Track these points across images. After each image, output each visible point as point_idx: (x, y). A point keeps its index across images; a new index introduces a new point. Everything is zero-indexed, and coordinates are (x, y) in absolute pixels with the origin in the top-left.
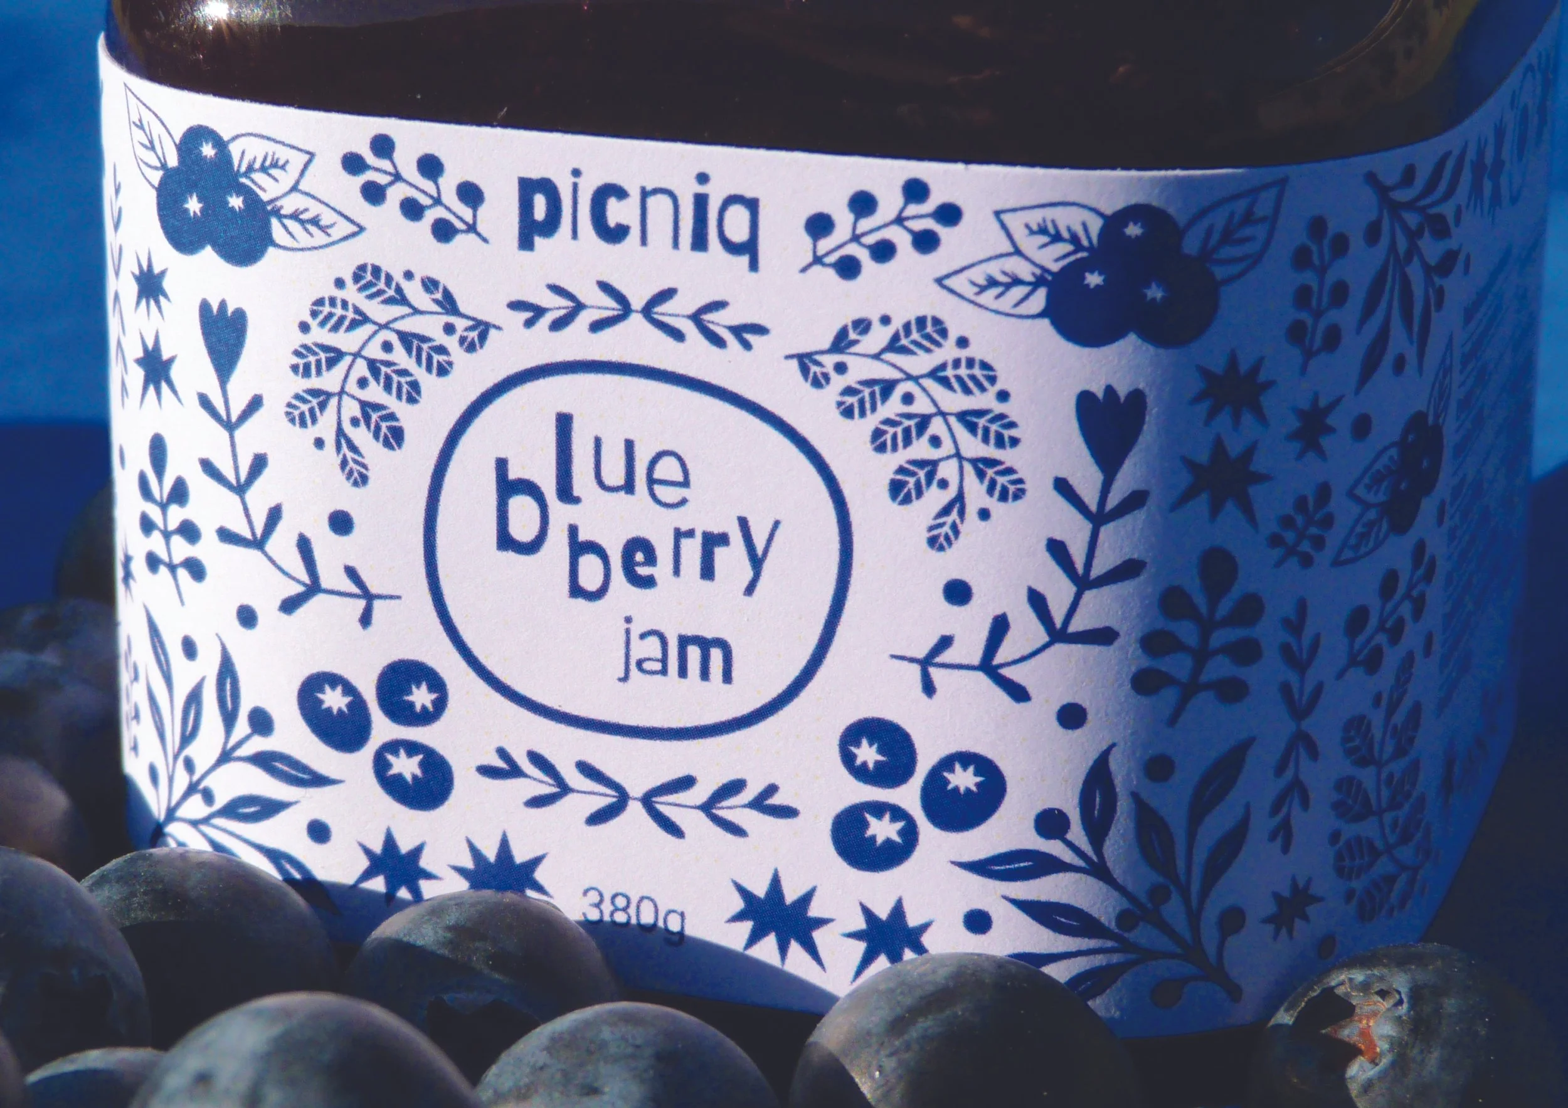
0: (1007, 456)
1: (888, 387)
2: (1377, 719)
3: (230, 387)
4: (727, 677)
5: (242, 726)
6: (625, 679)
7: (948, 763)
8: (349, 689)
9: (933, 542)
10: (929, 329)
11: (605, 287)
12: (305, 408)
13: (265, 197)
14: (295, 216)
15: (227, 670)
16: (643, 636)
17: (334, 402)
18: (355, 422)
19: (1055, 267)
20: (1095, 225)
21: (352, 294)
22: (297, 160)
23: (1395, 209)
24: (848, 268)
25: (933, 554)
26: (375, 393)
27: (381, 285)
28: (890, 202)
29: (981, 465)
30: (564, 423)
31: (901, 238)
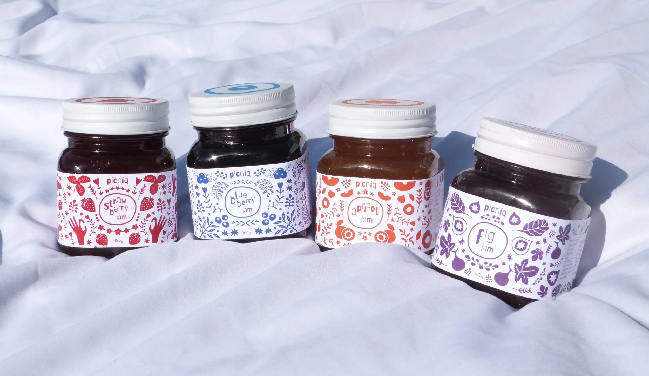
0: (272, 189)
1: (262, 185)
2: (304, 206)
3: (206, 194)
4: (252, 211)
5: (210, 223)
7: (271, 215)
8: (219, 218)
9: (267, 197)
10: (265, 180)
11: (238, 180)
12: (213, 195)
13: (208, 178)
14: (211, 179)
15: (208, 219)
16: (244, 209)
17: (216, 194)
18: (218, 195)
19: (274, 173)
20: (277, 170)
21: (217, 184)
22: (210, 174)
23: (298, 165)
24: (258, 176)
25: (268, 198)
26: (219, 192)
27: (219, 183)
28: (260, 170)
29: (270, 190)
30: (236, 192)
31: (262, 173)
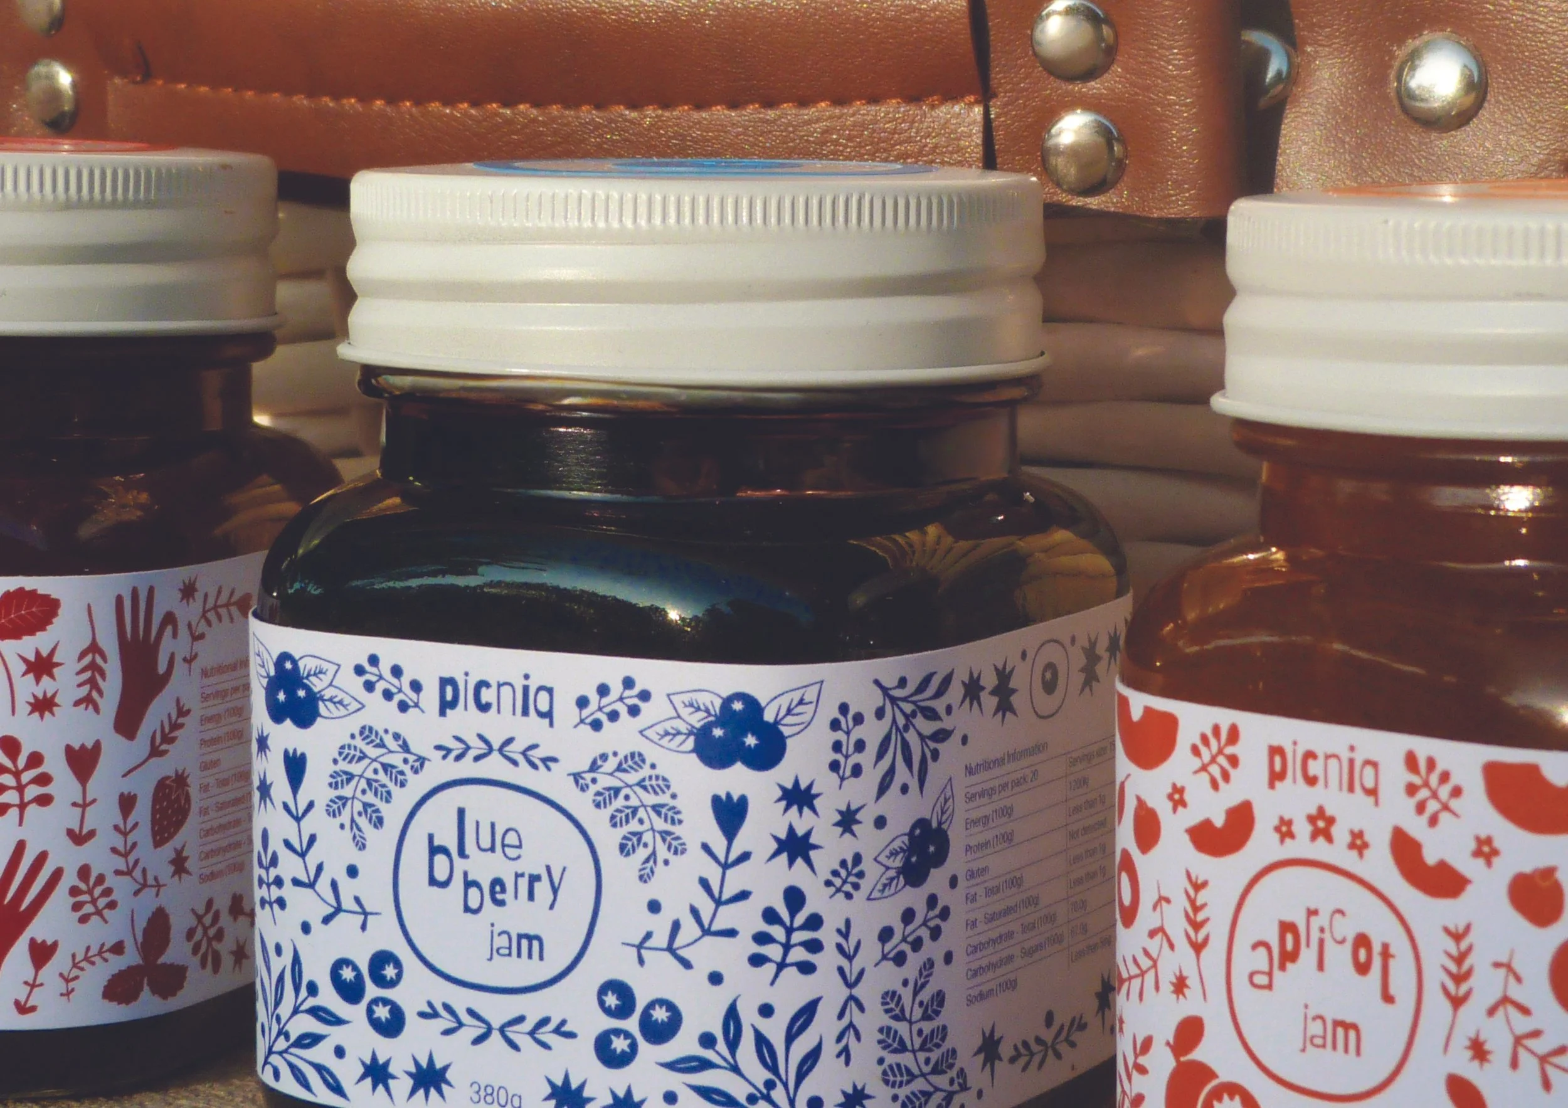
0: (677, 830)
1: (617, 791)
2: (906, 994)
3: (299, 797)
4: (541, 958)
5: (304, 992)
6: (491, 959)
7: (651, 1005)
8: (355, 968)
9: (641, 877)
10: (637, 759)
11: (481, 737)
12: (335, 806)
13: (316, 690)
14: (331, 700)
15: (296, 960)
16: (500, 934)
17: (349, 803)
18: (360, 814)
19: (698, 725)
20: (718, 703)
21: (359, 742)
22: (332, 669)
23: (894, 700)
24: (597, 725)
25: (641, 884)
26: (370, 798)
27: (373, 737)
28: (616, 689)
29: (665, 834)
30: (461, 812)
31: (622, 709)
